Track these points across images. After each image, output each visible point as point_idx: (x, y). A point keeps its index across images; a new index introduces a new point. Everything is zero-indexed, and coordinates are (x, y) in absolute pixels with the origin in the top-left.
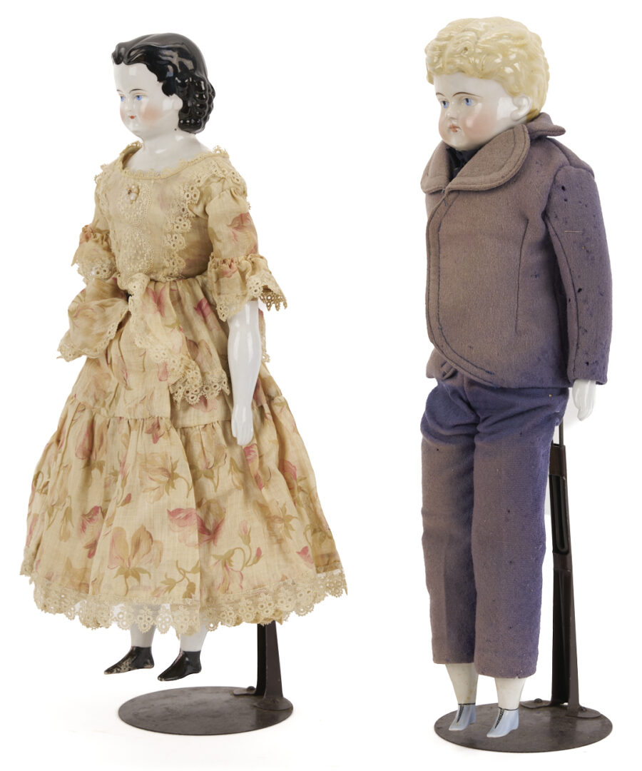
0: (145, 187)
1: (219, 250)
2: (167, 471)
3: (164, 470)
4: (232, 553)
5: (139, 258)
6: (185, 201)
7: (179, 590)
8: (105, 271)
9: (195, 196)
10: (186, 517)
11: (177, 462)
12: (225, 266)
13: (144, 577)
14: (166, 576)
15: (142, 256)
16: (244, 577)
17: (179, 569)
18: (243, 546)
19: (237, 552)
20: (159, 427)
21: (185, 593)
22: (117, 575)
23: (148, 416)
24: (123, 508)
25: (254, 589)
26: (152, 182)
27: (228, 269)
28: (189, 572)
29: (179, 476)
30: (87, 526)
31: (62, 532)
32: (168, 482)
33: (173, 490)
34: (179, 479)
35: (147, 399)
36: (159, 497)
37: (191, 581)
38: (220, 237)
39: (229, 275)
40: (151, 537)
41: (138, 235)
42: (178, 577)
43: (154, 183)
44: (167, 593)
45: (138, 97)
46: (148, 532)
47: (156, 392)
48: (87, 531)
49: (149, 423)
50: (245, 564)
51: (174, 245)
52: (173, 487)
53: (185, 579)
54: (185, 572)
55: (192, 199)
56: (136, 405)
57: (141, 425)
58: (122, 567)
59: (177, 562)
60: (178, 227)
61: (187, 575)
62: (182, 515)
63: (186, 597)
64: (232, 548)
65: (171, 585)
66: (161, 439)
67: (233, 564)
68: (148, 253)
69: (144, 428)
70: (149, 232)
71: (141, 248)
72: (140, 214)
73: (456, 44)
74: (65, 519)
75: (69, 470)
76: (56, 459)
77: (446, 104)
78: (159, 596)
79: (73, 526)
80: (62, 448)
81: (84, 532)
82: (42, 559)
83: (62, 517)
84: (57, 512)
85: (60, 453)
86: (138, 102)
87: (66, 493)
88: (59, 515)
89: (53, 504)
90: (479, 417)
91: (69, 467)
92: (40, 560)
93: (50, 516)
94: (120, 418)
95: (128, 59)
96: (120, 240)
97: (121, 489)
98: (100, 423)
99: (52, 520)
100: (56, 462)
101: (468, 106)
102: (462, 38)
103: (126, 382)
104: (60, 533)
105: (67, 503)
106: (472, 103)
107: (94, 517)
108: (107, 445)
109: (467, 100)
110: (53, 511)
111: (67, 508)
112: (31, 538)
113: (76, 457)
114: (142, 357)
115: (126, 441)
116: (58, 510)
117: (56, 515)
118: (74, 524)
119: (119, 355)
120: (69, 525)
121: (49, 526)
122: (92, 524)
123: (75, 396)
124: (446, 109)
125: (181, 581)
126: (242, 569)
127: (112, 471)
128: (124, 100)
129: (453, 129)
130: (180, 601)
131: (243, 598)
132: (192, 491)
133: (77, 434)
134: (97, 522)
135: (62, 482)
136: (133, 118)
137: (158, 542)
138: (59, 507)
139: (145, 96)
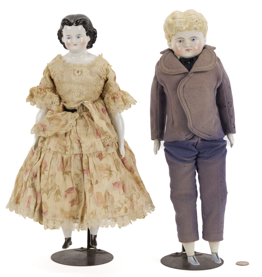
0: (84, 70)
1: (112, 90)
2: (109, 169)
3: (107, 169)
4: (132, 195)
5: (81, 95)
6: (101, 73)
7: (123, 211)
8: (57, 102)
9: (104, 71)
10: (119, 185)
11: (110, 166)
12: (115, 95)
13: (109, 208)
14: (117, 206)
15: (83, 95)
16: (138, 203)
17: (120, 203)
18: (135, 192)
19: (134, 195)
20: (102, 154)
21: (125, 211)
22: (102, 209)
23: (96, 152)
25: (141, 206)
26: (86, 68)
27: (117, 96)
28: (124, 204)
29: (112, 171)
30: (67, 195)
31: (55, 199)
32: (110, 173)
33: (113, 176)
34: (112, 172)
35: (93, 145)
36: (109, 179)
37: (125, 207)
38: (112, 85)
39: (118, 98)
40: (109, 194)
41: (81, 87)
42: (120, 206)
43: (87, 68)
44: (119, 212)
45: (79, 37)
46: (108, 192)
47: (96, 143)
48: (67, 197)
49: (96, 154)
50: (137, 199)
51: (96, 90)
52: (112, 175)
53: (123, 206)
54: (122, 204)
55: (103, 72)
56: (89, 148)
57: (93, 155)
58: (103, 206)
59: (119, 201)
60: (97, 83)
61: (123, 205)
62: (117, 184)
63: (125, 213)
64: (132, 193)
65: (119, 209)
66: (104, 158)
67: (133, 199)
68: (86, 94)
69: (95, 156)
70: (87, 86)
71: (82, 92)
72: (84, 80)
73: (192, 20)
74: (56, 194)
75: (55, 176)
76: (43, 173)
77: (181, 42)
78: (116, 214)
79: (61, 196)
80: (46, 169)
81: (66, 197)
82: (48, 210)
83: (55, 194)
84: (51, 192)
85: (46, 171)
86: (79, 39)
87: (55, 185)
88: (53, 193)
89: (48, 190)
90: (199, 152)
91: (54, 175)
92: (47, 211)
93: (47, 194)
94: (76, 154)
95: (76, 23)
96: (70, 90)
97: (92, 179)
98: (66, 157)
99: (49, 195)
100: (43, 175)
101: (193, 42)
102: (194, 18)
103: (79, 141)
104: (54, 200)
105: (57, 188)
106: (195, 40)
107: (71, 191)
108: (71, 165)
109: (194, 40)
110: (49, 192)
111: (57, 190)
112: (30, 205)
113: (58, 171)
114: (87, 131)
115: (86, 162)
116: (52, 191)
117: (50, 194)
118: (62, 195)
119: (76, 131)
120: (59, 196)
121: (48, 198)
122: (70, 194)
123: (50, 149)
124: (181, 43)
125: (122, 207)
126: (137, 200)
127: (75, 174)
128: (70, 39)
129: (188, 50)
130: (124, 214)
131: (139, 210)
132: (118, 175)
133: (57, 163)
134: (74, 193)
135: (52, 181)
136: (76, 45)
137: (111, 195)
138: (52, 190)
139: (82, 37)
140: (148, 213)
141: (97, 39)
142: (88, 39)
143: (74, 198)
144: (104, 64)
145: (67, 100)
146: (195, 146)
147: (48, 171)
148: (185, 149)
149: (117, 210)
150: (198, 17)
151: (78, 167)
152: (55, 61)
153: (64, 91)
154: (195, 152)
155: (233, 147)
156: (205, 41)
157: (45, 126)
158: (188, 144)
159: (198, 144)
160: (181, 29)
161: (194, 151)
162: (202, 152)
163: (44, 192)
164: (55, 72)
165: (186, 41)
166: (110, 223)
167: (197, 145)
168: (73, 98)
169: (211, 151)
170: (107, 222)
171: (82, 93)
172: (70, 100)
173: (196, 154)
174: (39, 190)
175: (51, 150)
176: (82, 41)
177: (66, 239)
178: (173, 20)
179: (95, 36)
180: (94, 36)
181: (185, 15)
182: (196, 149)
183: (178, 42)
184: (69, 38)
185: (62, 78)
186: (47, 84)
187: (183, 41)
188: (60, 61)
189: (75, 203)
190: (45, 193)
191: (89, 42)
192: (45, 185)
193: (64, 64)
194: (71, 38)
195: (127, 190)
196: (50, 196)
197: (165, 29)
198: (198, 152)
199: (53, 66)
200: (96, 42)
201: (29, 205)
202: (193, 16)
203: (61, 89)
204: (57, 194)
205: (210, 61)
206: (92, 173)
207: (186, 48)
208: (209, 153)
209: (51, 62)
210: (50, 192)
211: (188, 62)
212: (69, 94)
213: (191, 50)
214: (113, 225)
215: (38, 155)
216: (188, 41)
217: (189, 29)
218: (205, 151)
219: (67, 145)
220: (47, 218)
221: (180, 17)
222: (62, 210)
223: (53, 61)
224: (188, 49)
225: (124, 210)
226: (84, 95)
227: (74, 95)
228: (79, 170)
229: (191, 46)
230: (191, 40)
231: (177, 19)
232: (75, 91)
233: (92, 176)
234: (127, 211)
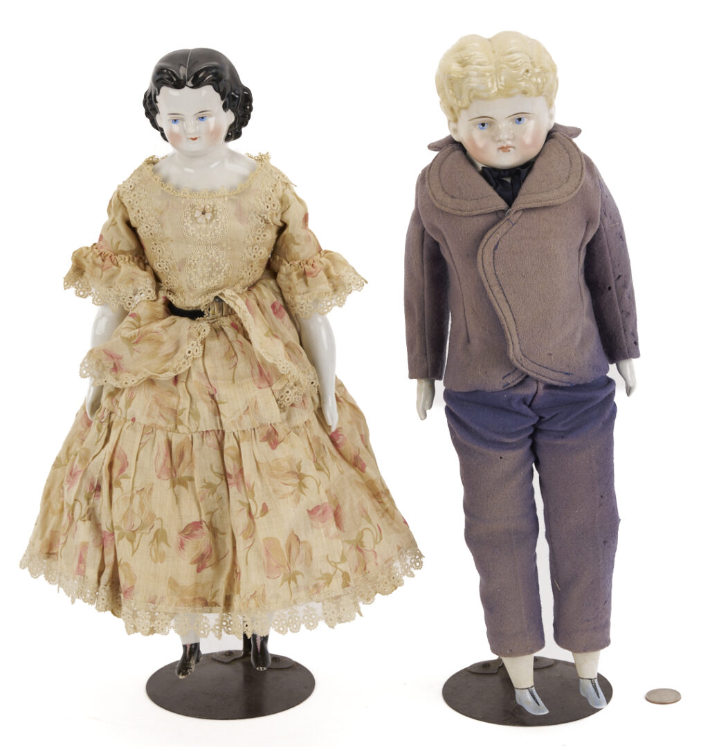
0: (221, 205)
1: (297, 253)
2: (296, 473)
3: (293, 473)
4: (361, 535)
5: (214, 275)
6: (266, 213)
7: (337, 583)
8: (149, 291)
9: (274, 205)
10: (324, 513)
11: (301, 461)
12: (308, 268)
13: (299, 578)
14: (321, 572)
15: (219, 272)
16: (378, 554)
17: (330, 562)
18: (369, 526)
19: (366, 532)
20: (276, 432)
21: (343, 583)
22: (282, 584)
23: (259, 425)
24: (264, 518)
25: (386, 563)
26: (226, 199)
27: (313, 270)
28: (339, 563)
29: (305, 476)
30: (185, 543)
31: (153, 555)
32: (299, 483)
33: (307, 489)
34: (306, 478)
35: (252, 408)
36: (298, 500)
37: (344, 570)
38: (297, 240)
39: (315, 274)
40: (298, 539)
41: (214, 252)
42: (331, 570)
43: (229, 199)
44: (326, 587)
45: (203, 118)
46: (296, 536)
47: (259, 400)
48: (185, 547)
49: (264, 431)
50: (376, 542)
51: (254, 257)
52: (305, 487)
53: (338, 570)
54: (335, 563)
55: (272, 209)
56: (241, 417)
57: (253, 435)
58: (285, 575)
59: (327, 556)
60: (258, 239)
61: (339, 566)
62: (320, 511)
63: (344, 587)
64: (361, 530)
65: (328, 579)
66: (282, 444)
67: (364, 544)
68: (226, 268)
69: (258, 437)
70: (229, 248)
71: (218, 264)
72: (220, 233)
73: (516, 67)
74: (155, 540)
75: (150, 493)
76: (119, 485)
77: (485, 127)
78: (318, 592)
79: (169, 546)
80: (125, 472)
81: (183, 548)
82: (136, 585)
83: (150, 540)
84: (141, 536)
85: (124, 478)
86: (202, 123)
87: (152, 516)
88: (145, 539)
89: (133, 529)
90: (541, 418)
91: (148, 490)
92: (133, 587)
93: (131, 541)
94: (207, 431)
95: (193, 82)
96: (182, 260)
97: (251, 501)
98: (179, 441)
99: (135, 544)
100: (119, 489)
101: (520, 125)
102: (518, 61)
103: (213, 396)
104: (151, 555)
105: (157, 525)
106: (525, 120)
107: (195, 532)
108: (192, 461)
109: (520, 119)
110: (135, 536)
111: (158, 531)
112: (85, 567)
113: (159, 480)
114: (233, 369)
115: (234, 453)
116: (143, 533)
117: (140, 539)
118: (170, 544)
119: (203, 371)
120: (163, 546)
121: (134, 552)
122: (194, 540)
123: (134, 420)
124: (486, 131)
125: (335, 573)
126: (374, 547)
127: (204, 484)
128: (180, 122)
129: (504, 149)
130: (340, 592)
131: (380, 574)
132: (321, 486)
133: (154, 456)
134: (204, 537)
135: (142, 507)
136: (196, 139)
137: (305, 542)
138: (144, 531)
139: (210, 116)
140: (405, 578)
141: (252, 114)
142: (229, 118)
143: (203, 551)
144: (275, 185)
145: (176, 285)
146: (528, 403)
147: (131, 479)
148: (502, 409)
149: (321, 582)
150: (531, 58)
151: (211, 466)
152: (139, 178)
153: (167, 262)
154: (530, 417)
155: (633, 394)
156: (551, 117)
157: (118, 359)
158: (510, 400)
159: (536, 398)
160: (485, 95)
161: (526, 416)
162: (547, 417)
163: (123, 537)
164: (141, 212)
165: (500, 126)
166: (304, 617)
167: (534, 401)
168: (191, 282)
169: (573, 416)
170: (295, 617)
171: (217, 269)
172: (185, 287)
173: (532, 424)
174: (107, 528)
175: (137, 420)
176: (212, 126)
177: (185, 647)
178: (462, 68)
179: (248, 107)
180: (245, 108)
181: (494, 52)
182: (532, 410)
183: (478, 126)
184: (175, 120)
185: (162, 227)
186: (119, 243)
187: (491, 124)
188: (153, 179)
189: (208, 564)
190: (125, 539)
191: (232, 126)
192: (125, 517)
193: (165, 189)
194: (183, 120)
195: (347, 521)
196: (138, 545)
197: (440, 90)
198: (537, 419)
199: (134, 193)
200: (250, 122)
201: (82, 567)
202: (516, 56)
203: (160, 257)
204: (157, 541)
205: (567, 174)
206: (252, 484)
207: (500, 145)
208: (568, 420)
209: (128, 180)
210: (138, 535)
211: (504, 179)
212: (180, 270)
213: (513, 147)
214: (311, 624)
215: (103, 431)
216: (504, 125)
217: (506, 92)
218: (556, 415)
219: (180, 408)
220: (132, 604)
221: (480, 60)
222: (173, 584)
223: (134, 177)
224: (505, 145)
225: (340, 580)
226: (222, 274)
227: (196, 273)
228: (214, 473)
229: (512, 137)
230: (512, 120)
231: (472, 64)
232: (196, 262)
233: (250, 492)
234: (350, 581)
